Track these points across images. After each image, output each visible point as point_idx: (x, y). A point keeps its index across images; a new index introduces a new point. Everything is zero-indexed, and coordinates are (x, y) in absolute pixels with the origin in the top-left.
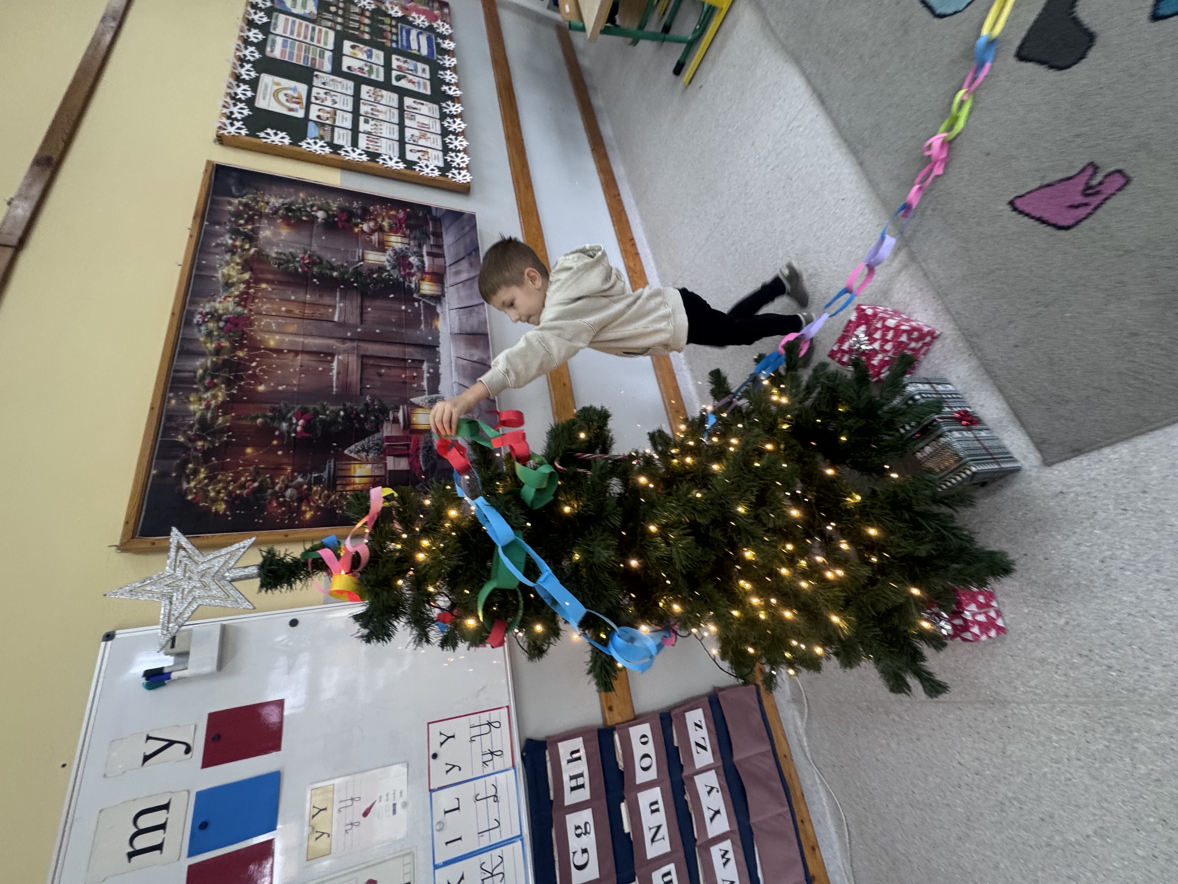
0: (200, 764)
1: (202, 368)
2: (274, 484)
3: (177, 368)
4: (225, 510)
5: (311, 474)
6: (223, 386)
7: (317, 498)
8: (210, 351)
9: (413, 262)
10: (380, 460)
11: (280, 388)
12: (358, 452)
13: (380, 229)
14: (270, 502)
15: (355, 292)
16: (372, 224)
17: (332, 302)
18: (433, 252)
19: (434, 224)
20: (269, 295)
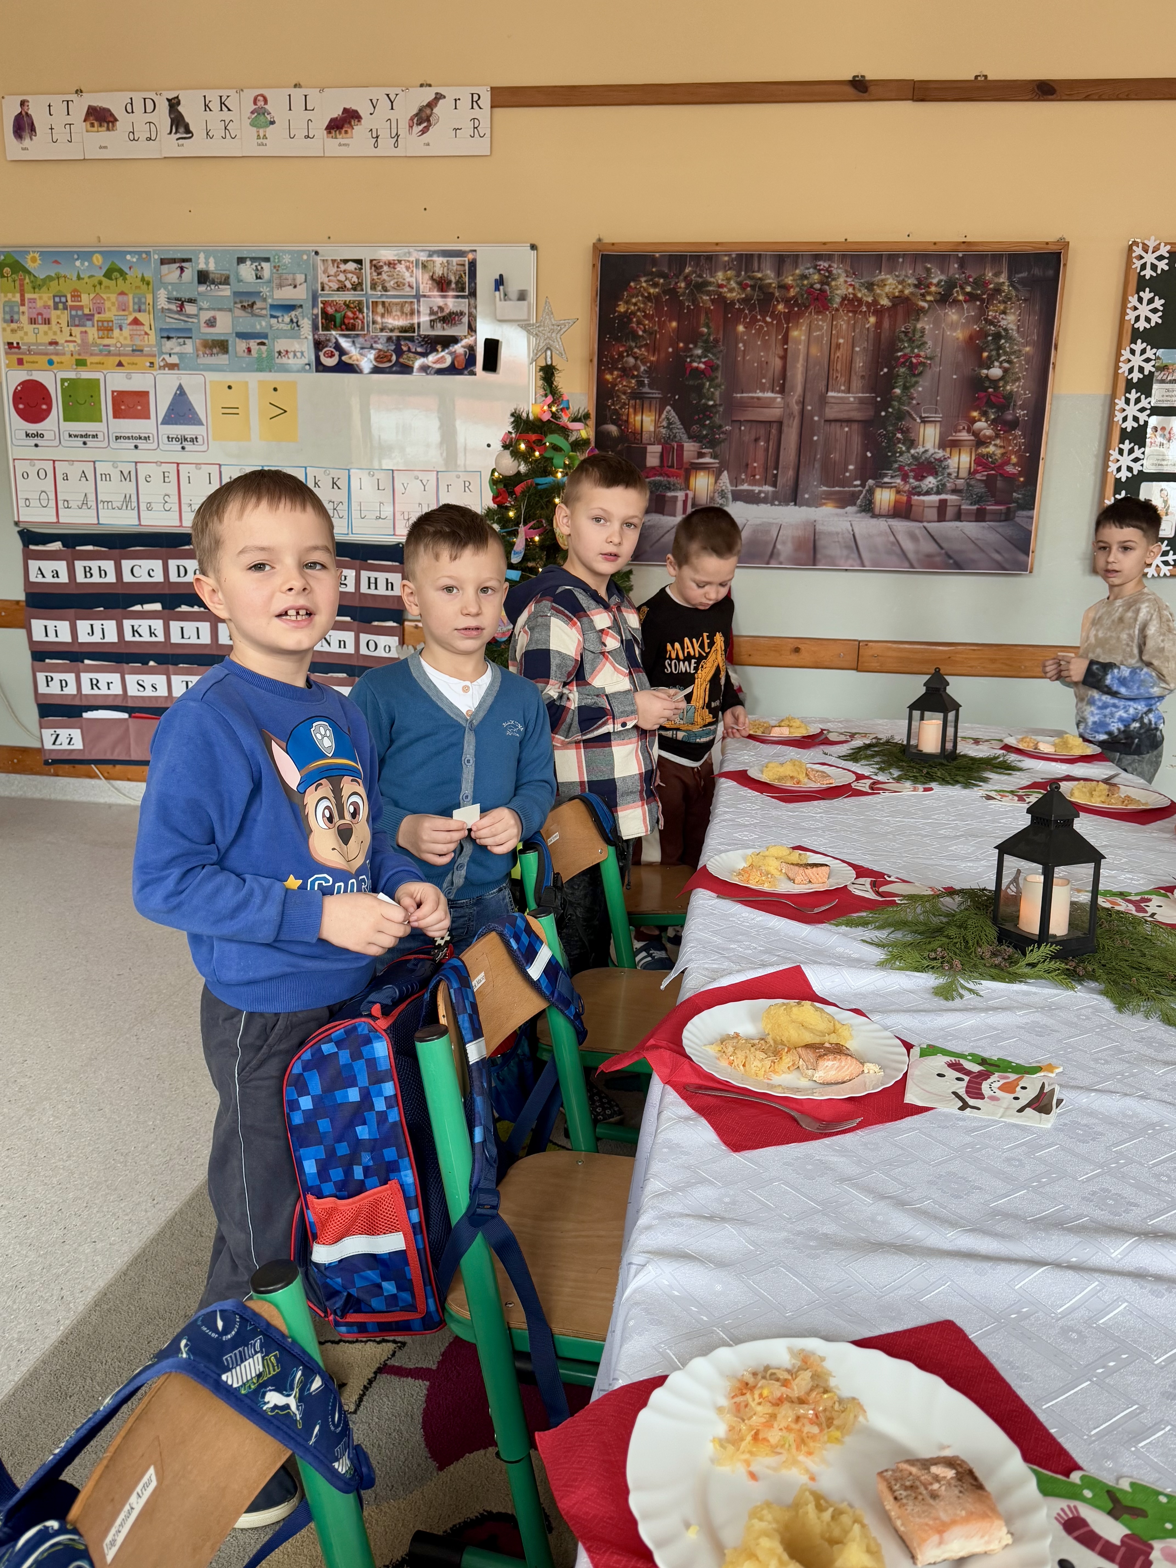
1: (763, 276)
2: (640, 348)
3: (762, 256)
4: (619, 312)
5: (647, 378)
6: (744, 296)
7: (624, 383)
8: (783, 280)
9: (926, 482)
10: (657, 439)
11: (741, 345)
12: (668, 419)
13: (980, 442)
15: (872, 413)
16: (989, 432)
17: (854, 389)
18: (949, 509)
19: (999, 512)
20: (859, 325)
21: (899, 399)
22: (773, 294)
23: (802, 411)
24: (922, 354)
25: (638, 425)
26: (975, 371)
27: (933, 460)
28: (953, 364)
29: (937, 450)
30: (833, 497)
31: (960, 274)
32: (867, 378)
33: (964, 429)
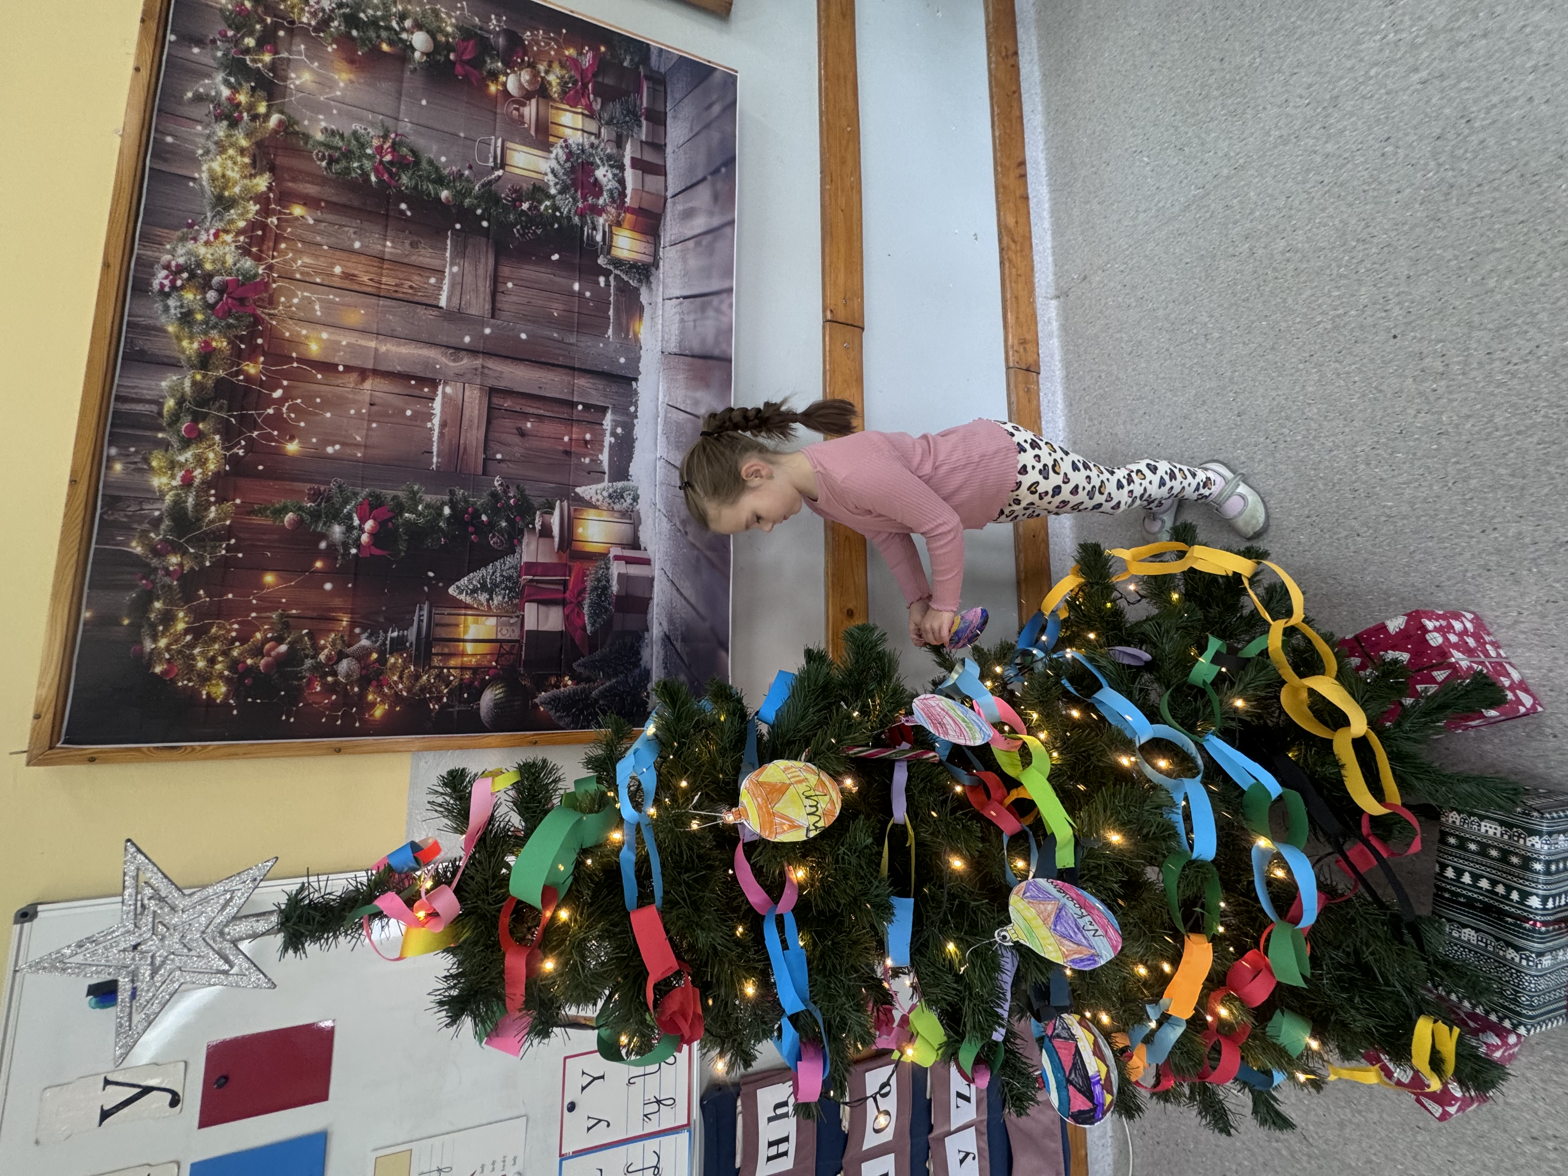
0: (196, 1122)
1: (173, 396)
2: (317, 649)
3: (124, 392)
4: (227, 696)
5: (386, 632)
6: (217, 437)
7: (395, 678)
8: (189, 358)
9: (604, 181)
10: (513, 611)
11: (330, 450)
12: (474, 591)
13: (541, 91)
14: (310, 683)
15: (483, 240)
16: (525, 76)
17: (435, 263)
18: (646, 158)
19: (653, 91)
20: (309, 236)
21: (460, 195)
22: (219, 381)
23: (472, 352)
24: (376, 142)
25: (483, 648)
26: (415, 69)
27: (568, 165)
28: (399, 99)
29: (553, 156)
30: (624, 322)
31: (218, 49)
32: (416, 239)
33: (517, 109)
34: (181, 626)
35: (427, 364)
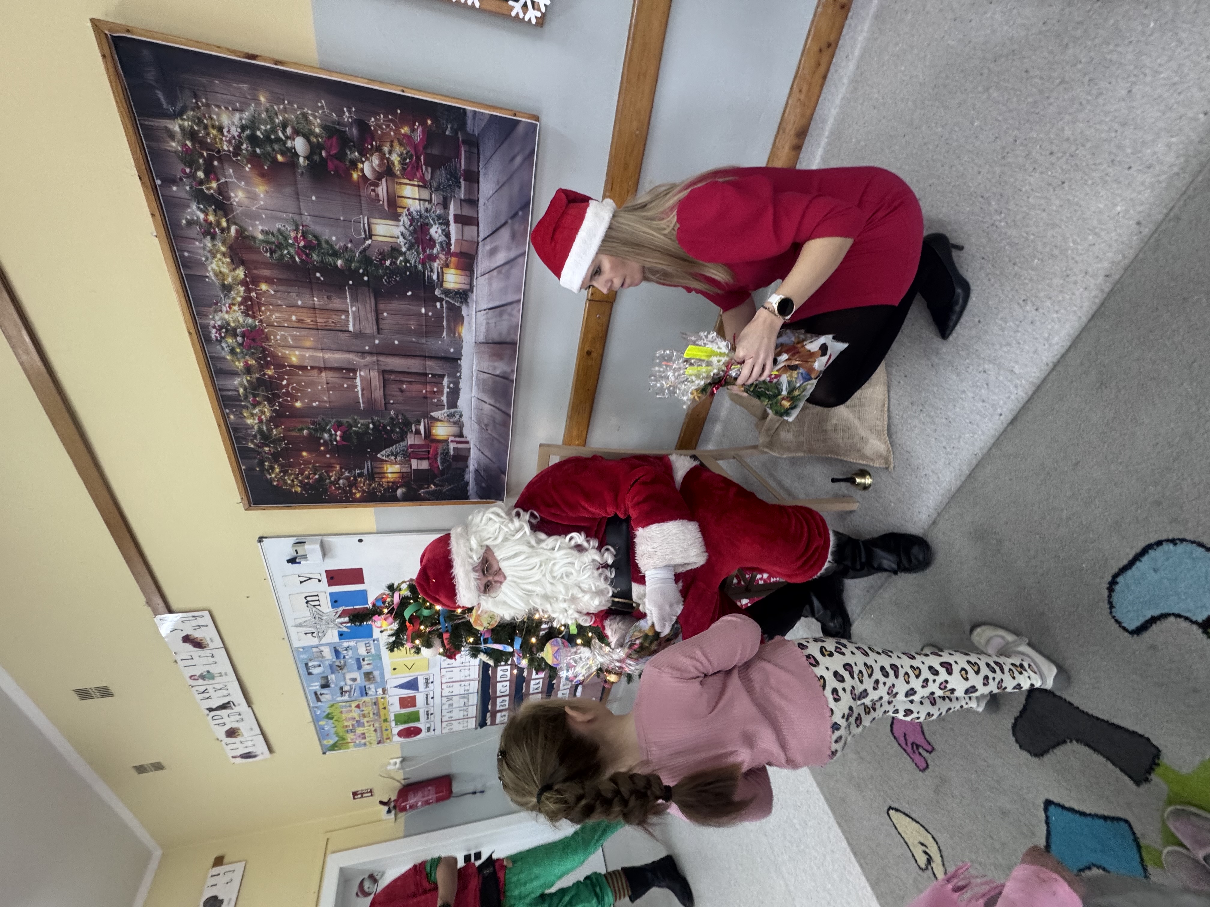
1: (241, 387)
2: (330, 477)
3: (221, 387)
4: (302, 491)
5: (355, 471)
6: (266, 403)
7: (362, 485)
8: (241, 370)
9: (435, 236)
10: (406, 463)
11: (314, 404)
12: (388, 456)
13: (388, 171)
15: (367, 289)
17: (343, 307)
18: (464, 214)
19: (469, 154)
20: (274, 301)
21: (348, 261)
22: (258, 379)
23: (370, 353)
24: (293, 235)
25: (395, 475)
26: (302, 173)
27: (412, 228)
28: (298, 199)
29: (401, 223)
30: (452, 327)
31: (185, 184)
32: (329, 294)
33: (373, 190)
34: (277, 470)
35: (349, 362)
